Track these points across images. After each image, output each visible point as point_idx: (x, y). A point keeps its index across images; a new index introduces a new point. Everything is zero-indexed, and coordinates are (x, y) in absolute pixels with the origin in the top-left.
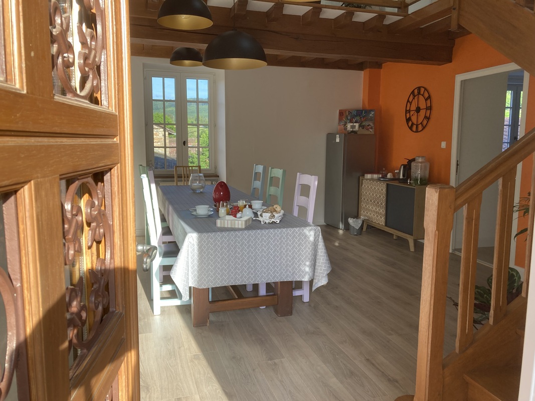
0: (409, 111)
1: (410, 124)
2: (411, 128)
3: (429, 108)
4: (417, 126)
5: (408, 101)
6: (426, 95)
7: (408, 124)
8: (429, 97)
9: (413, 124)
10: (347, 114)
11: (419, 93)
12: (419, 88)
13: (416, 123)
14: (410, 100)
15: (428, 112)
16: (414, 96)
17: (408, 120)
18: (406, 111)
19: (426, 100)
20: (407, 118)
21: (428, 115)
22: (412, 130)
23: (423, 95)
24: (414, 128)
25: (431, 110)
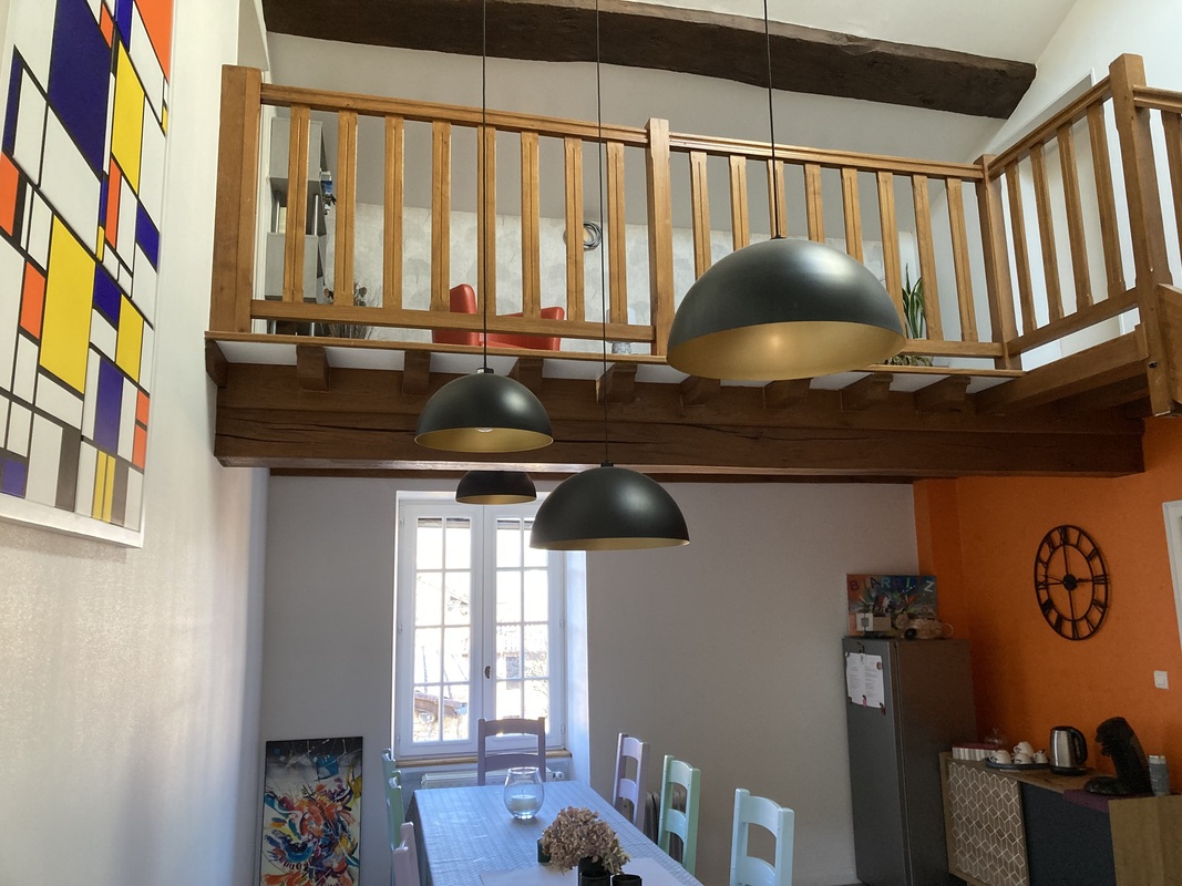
0: (1046, 586)
1: (1053, 617)
2: (1058, 627)
3: (1103, 579)
4: (1074, 622)
5: (1038, 559)
6: (1088, 548)
7: (1047, 617)
8: (1097, 552)
9: (1061, 618)
10: (869, 585)
11: (1065, 542)
12: (1064, 530)
13: (1070, 617)
14: (1045, 558)
15: (1101, 588)
16: (1054, 549)
17: (1047, 606)
18: (1037, 584)
19: (1089, 558)
20: (1043, 602)
21: (1101, 597)
22: (1060, 633)
23: (1077, 546)
24: (1067, 628)
25: (1106, 584)
